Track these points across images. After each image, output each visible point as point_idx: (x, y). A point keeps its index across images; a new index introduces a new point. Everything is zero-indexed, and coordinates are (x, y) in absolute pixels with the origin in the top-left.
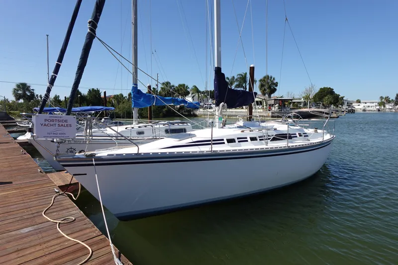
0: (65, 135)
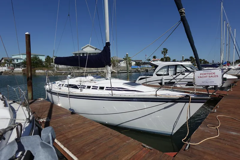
0: (213, 83)
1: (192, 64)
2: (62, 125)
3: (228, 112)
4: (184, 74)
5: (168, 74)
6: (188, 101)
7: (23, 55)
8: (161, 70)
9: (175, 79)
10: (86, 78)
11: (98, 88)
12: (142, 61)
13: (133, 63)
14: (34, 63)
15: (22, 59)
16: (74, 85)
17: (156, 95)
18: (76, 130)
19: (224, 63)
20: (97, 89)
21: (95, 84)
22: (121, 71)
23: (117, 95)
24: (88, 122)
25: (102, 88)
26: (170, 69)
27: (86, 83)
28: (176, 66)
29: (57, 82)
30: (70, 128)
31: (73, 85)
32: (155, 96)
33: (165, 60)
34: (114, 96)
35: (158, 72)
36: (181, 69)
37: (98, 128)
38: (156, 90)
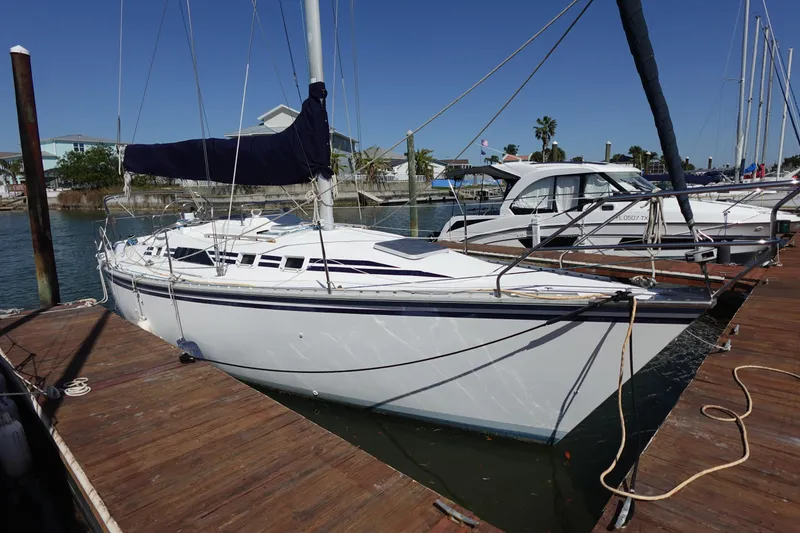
1: (638, 170)
2: (131, 413)
3: (776, 352)
4: (611, 208)
5: (553, 209)
6: (627, 315)
7: (57, 142)
8: (530, 195)
9: (578, 226)
10: (242, 225)
11: (282, 263)
12: (466, 161)
13: (438, 170)
14: (96, 171)
15: (56, 158)
16: (198, 250)
17: (498, 292)
18: (181, 436)
19: (747, 166)
20: (276, 266)
21: (271, 246)
22: (395, 196)
23: (347, 290)
24: (237, 397)
25: (295, 263)
26: (559, 190)
27: (237, 241)
28: (583, 179)
29: (141, 239)
30: (159, 424)
31: (192, 250)
32: (493, 296)
33: (545, 157)
34: (335, 295)
35: (517, 198)
36: (599, 189)
37: (269, 424)
38: (498, 272)
